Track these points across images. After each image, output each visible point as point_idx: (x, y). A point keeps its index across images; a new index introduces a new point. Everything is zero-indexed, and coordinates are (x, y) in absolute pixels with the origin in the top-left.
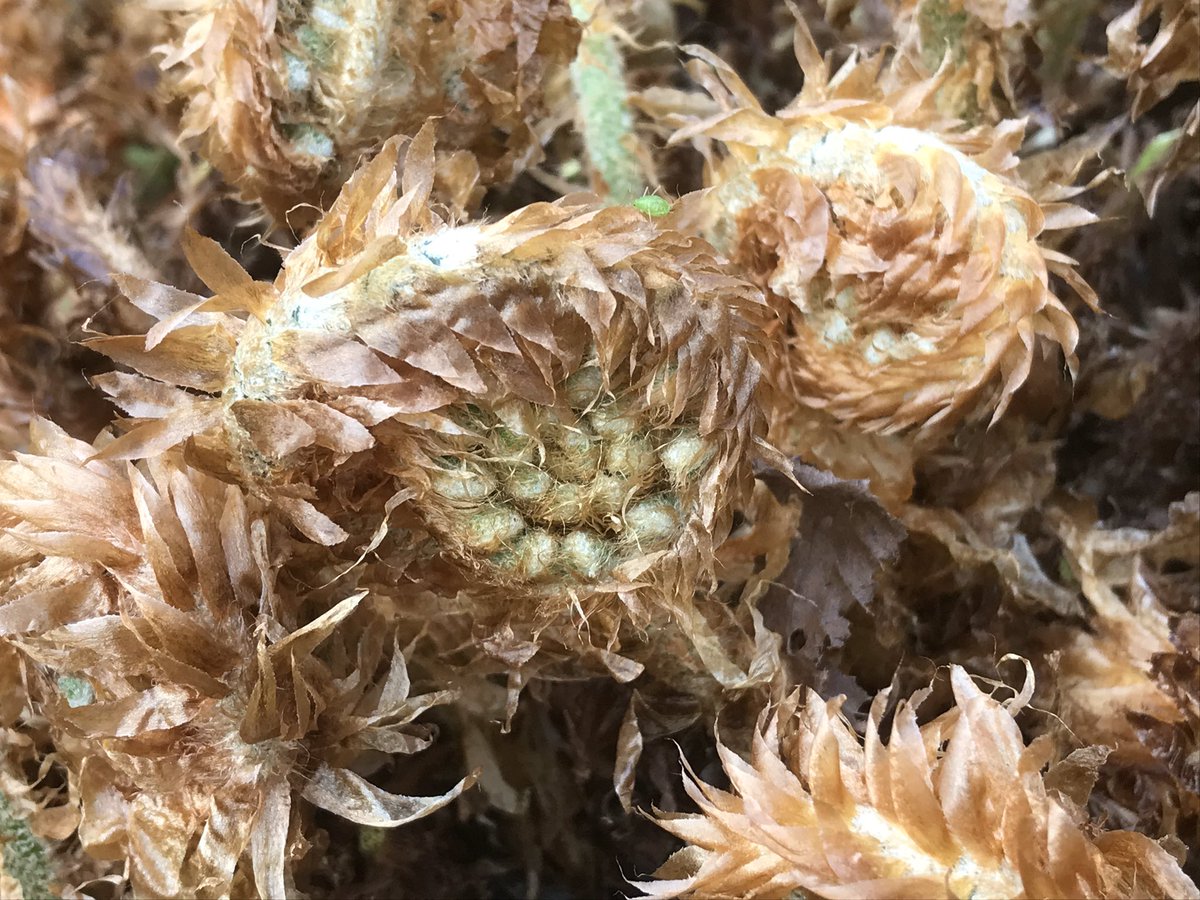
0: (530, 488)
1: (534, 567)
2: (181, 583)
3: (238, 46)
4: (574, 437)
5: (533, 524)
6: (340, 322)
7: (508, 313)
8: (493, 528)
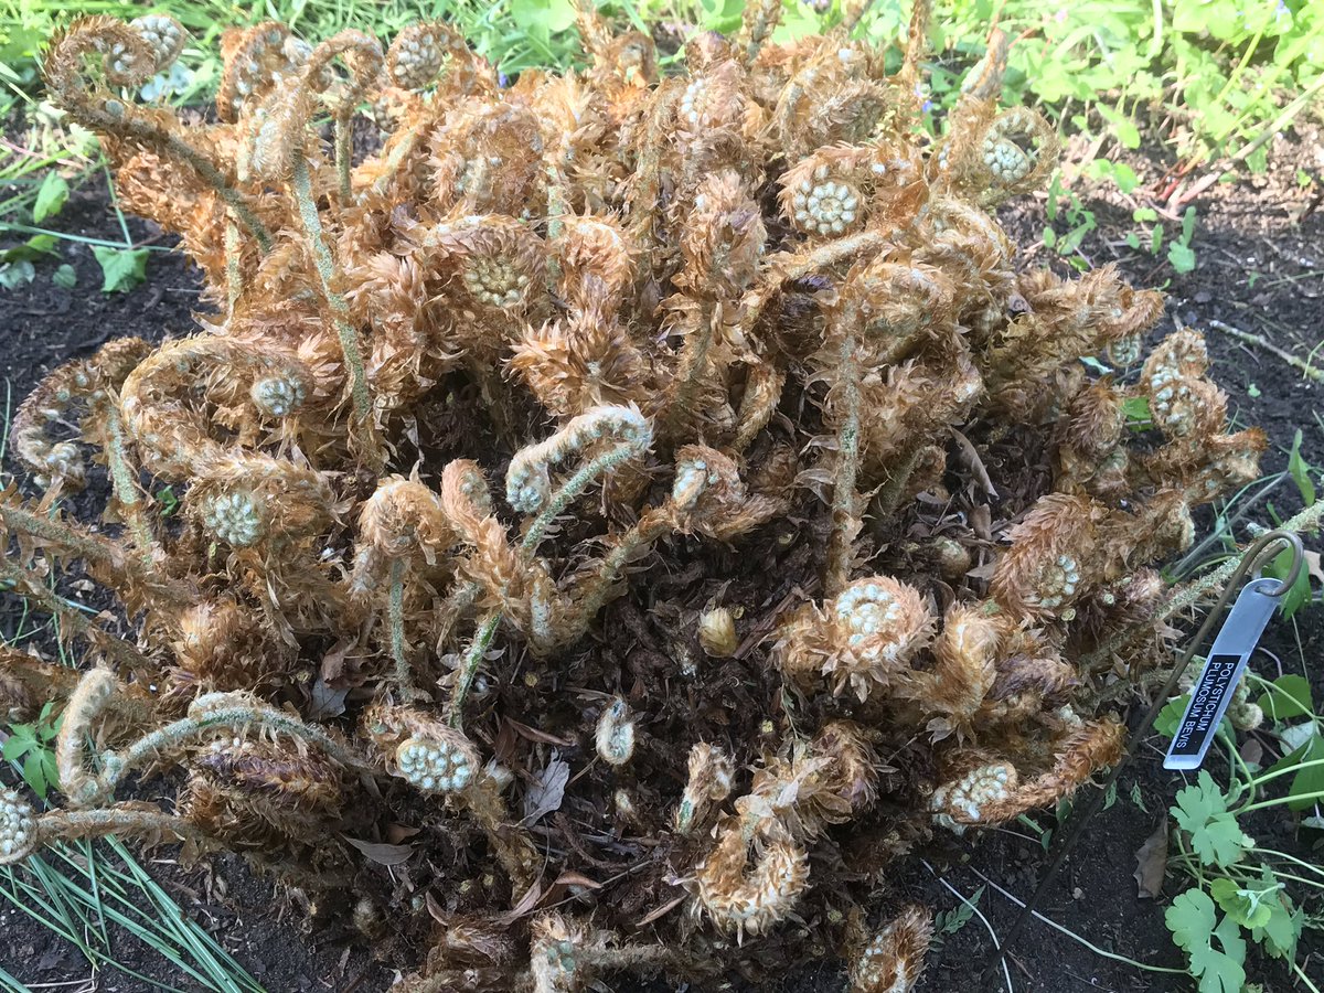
0: (486, 280)
1: (484, 300)
2: (407, 287)
3: (446, 177)
4: (498, 270)
5: (486, 289)
6: (448, 231)
7: (484, 235)
8: (477, 288)
